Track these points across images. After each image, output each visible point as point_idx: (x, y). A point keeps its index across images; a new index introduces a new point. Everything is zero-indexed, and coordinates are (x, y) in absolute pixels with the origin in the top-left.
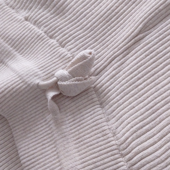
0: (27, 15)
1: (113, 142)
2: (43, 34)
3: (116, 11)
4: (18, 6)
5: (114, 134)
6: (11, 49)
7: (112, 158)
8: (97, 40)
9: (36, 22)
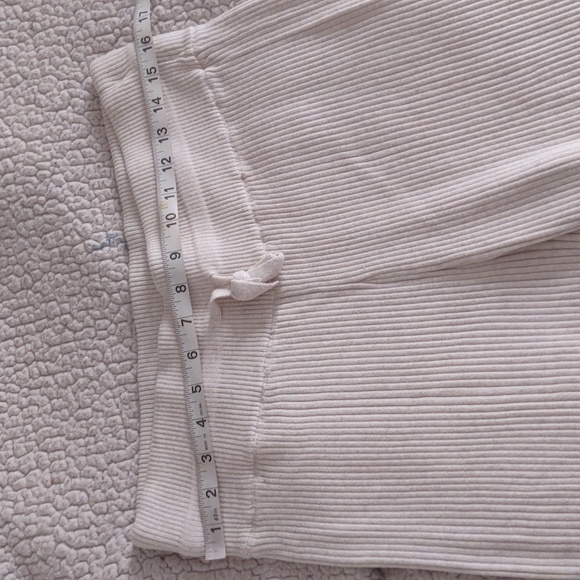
0: (247, 173)
1: (260, 384)
2: (251, 212)
3: (352, 235)
4: (243, 152)
5: (267, 376)
6: (206, 207)
7: (251, 398)
8: (308, 257)
9: (252, 190)
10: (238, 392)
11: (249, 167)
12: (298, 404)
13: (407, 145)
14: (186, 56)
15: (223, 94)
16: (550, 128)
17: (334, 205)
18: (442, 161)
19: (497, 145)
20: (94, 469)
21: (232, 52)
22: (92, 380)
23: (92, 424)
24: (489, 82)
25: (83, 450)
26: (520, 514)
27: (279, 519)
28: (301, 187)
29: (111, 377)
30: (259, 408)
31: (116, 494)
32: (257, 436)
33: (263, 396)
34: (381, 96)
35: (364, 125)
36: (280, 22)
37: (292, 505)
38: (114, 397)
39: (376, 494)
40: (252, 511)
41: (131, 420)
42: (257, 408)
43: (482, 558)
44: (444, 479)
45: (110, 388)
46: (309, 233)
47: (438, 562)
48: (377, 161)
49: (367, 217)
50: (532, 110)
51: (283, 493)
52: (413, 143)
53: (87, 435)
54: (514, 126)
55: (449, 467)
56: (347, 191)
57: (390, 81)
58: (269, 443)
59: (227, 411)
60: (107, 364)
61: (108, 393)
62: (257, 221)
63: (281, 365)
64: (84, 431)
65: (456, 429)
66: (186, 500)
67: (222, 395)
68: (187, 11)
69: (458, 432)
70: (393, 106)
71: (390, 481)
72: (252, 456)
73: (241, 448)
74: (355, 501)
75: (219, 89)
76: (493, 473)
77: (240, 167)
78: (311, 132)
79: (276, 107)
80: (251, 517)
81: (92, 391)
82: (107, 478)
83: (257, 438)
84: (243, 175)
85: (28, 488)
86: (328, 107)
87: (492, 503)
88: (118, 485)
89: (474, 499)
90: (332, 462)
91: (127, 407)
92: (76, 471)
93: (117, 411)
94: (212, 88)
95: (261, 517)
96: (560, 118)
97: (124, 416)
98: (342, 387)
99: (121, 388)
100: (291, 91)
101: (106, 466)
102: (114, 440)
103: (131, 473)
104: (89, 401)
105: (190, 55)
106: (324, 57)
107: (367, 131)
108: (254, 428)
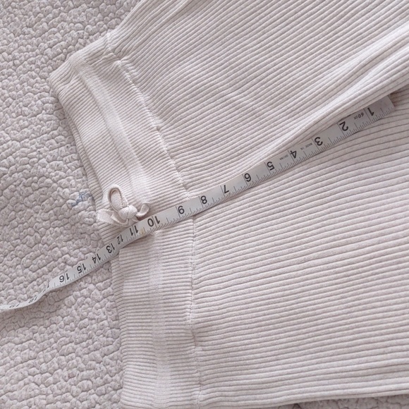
10: (175, 285)
11: (161, 120)
12: (217, 286)
13: (264, 74)
14: (107, 54)
15: (136, 74)
16: (365, 31)
17: (223, 133)
18: (291, 79)
19: (329, 55)
20: (94, 363)
21: (136, 43)
22: (86, 298)
23: (89, 330)
24: (314, 10)
25: (86, 350)
26: (394, 341)
27: (218, 377)
28: (197, 126)
29: (98, 293)
30: (191, 295)
31: (110, 379)
32: (191, 316)
33: (192, 284)
34: (239, 43)
35: (232, 68)
36: (162, 11)
37: (224, 364)
38: (101, 308)
39: (283, 345)
40: (198, 374)
41: (114, 322)
42: (189, 295)
43: (370, 383)
44: (332, 324)
45: (99, 302)
46: (208, 157)
47: (338, 392)
48: (246, 92)
49: (247, 136)
50: (349, 21)
51: (217, 356)
52: (268, 72)
53: (87, 339)
54: (339, 37)
55: (333, 313)
56: (229, 120)
57: (243, 31)
58: (200, 320)
59: (170, 300)
60: (94, 284)
61: (98, 305)
62: (172, 157)
63: (203, 259)
64: (85, 336)
65: (334, 282)
66: (155, 373)
67: (165, 289)
68: (106, 24)
69: (336, 284)
70: (249, 48)
71: (292, 333)
72: (190, 332)
73: (182, 327)
74: (269, 353)
75: (133, 71)
76: (367, 311)
77: (155, 122)
78: (197, 83)
79: (170, 72)
80: (198, 379)
81: (87, 305)
82: (103, 368)
83: (191, 317)
84: (158, 127)
85: (54, 384)
86: (205, 62)
87: (371, 336)
88: (111, 371)
89: (356, 335)
90: (247, 326)
91: (110, 313)
92: (82, 366)
93: (104, 317)
94: (128, 71)
95: (205, 377)
96: (371, 21)
97: (109, 320)
98: (247, 266)
99: (105, 300)
100: (179, 58)
101: (101, 359)
102: (105, 338)
103: (118, 361)
104: (85, 313)
105: (109, 52)
106: (195, 27)
107: (235, 72)
108: (188, 310)
